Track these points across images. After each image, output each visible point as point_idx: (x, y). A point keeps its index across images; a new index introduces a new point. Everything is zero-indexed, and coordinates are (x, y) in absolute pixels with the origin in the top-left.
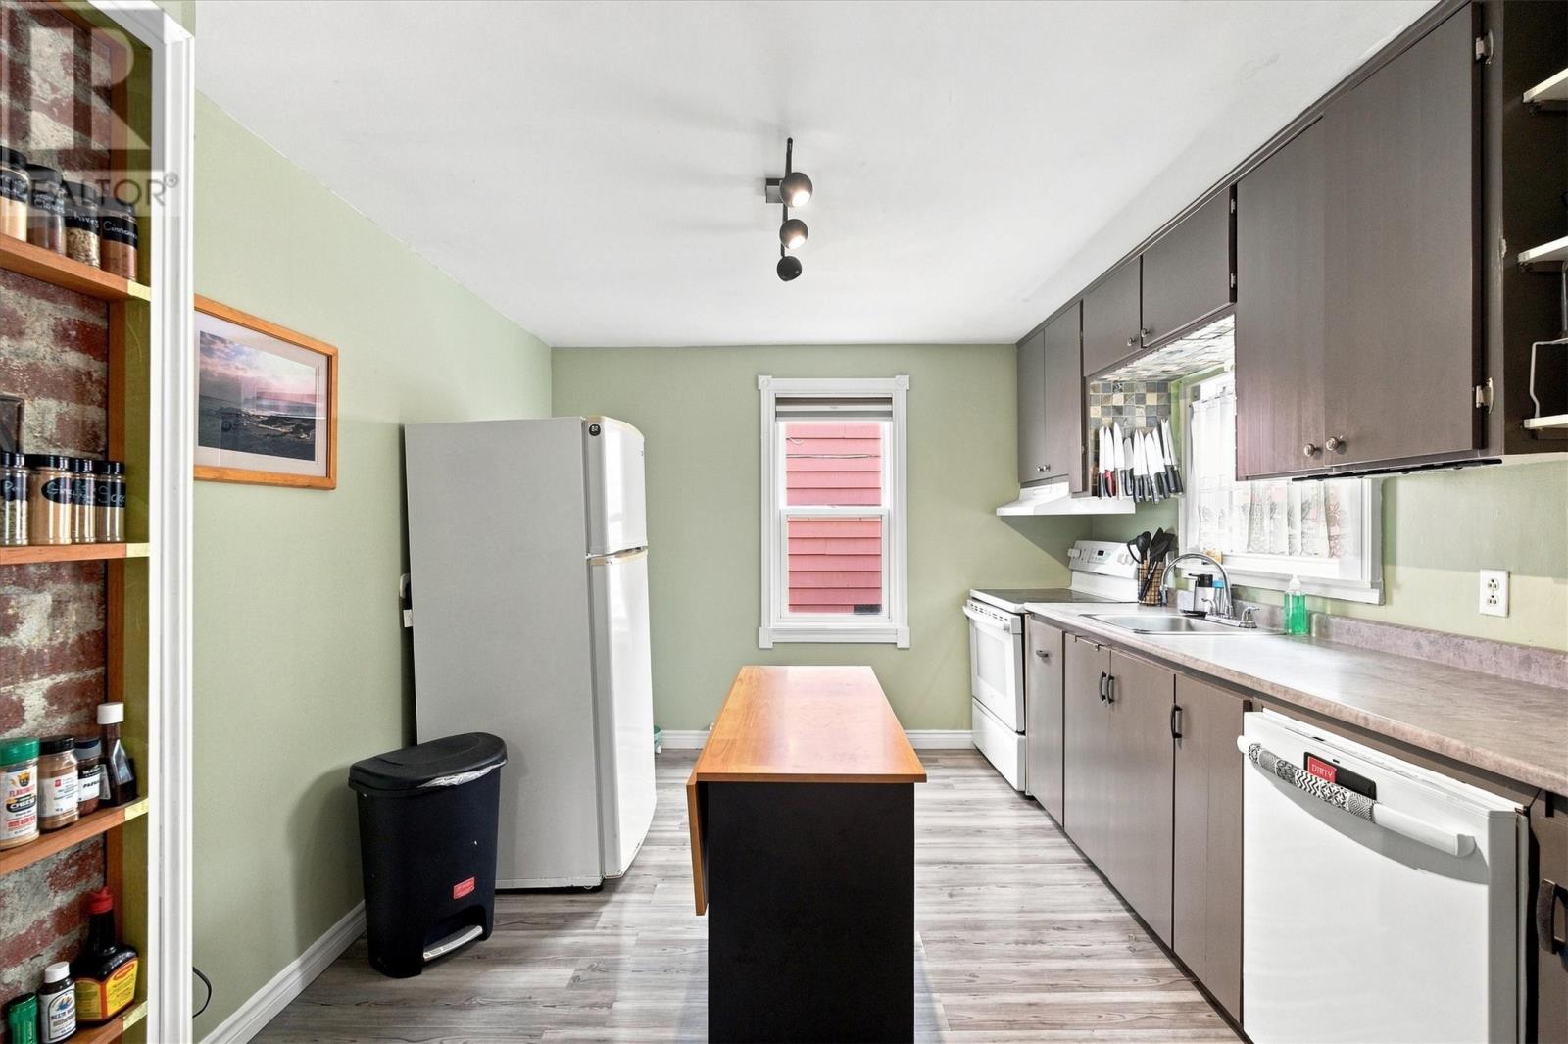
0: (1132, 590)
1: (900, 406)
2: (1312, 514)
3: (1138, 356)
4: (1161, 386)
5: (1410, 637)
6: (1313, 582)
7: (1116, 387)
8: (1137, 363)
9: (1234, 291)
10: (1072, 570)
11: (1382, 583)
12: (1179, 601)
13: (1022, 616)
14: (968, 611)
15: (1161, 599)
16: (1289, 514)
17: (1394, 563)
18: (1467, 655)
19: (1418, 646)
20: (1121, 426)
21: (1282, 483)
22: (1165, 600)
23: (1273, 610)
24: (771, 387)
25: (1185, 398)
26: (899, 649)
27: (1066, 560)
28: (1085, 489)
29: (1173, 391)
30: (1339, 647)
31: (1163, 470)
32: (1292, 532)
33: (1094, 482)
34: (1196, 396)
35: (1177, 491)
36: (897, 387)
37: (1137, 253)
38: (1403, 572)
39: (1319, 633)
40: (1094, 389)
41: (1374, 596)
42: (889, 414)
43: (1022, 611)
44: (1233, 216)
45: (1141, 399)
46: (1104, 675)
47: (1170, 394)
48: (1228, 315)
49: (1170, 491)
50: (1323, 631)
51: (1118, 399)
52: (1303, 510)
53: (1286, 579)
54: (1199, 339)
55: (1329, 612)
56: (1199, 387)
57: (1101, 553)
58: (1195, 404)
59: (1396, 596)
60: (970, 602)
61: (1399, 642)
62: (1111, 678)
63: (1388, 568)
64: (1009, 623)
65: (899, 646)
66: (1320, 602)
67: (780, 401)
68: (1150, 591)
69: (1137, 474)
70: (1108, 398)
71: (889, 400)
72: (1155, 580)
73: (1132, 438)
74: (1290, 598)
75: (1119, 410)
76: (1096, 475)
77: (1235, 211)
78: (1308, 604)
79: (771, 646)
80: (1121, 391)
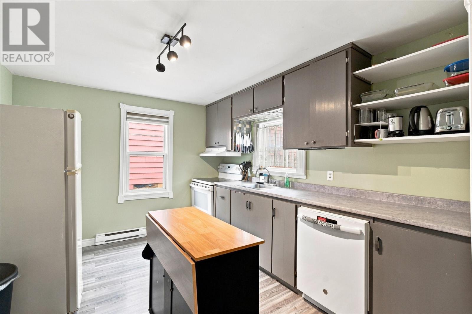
0: (240, 177)
1: (171, 120)
2: (290, 158)
3: (251, 115)
4: (249, 123)
5: (313, 186)
6: (290, 174)
7: (240, 122)
8: (250, 117)
9: (283, 102)
10: (219, 172)
11: (306, 174)
12: (253, 180)
13: (213, 186)
14: (191, 185)
15: (248, 180)
16: (285, 157)
17: (309, 170)
18: (326, 189)
19: (315, 188)
20: (241, 133)
21: (296, 150)
22: (249, 180)
23: (279, 182)
24: (125, 108)
25: (255, 127)
26: (169, 199)
27: (217, 169)
28: (232, 149)
29: (252, 124)
30: (297, 189)
31: (250, 145)
32: (285, 162)
33: (234, 147)
34: (258, 126)
35: (253, 151)
36: (171, 114)
37: (253, 87)
38: (310, 172)
39: (292, 186)
40: (235, 122)
41: (305, 177)
42: (168, 122)
43: (213, 185)
44: (283, 83)
45: (245, 126)
46: (248, 202)
47: (251, 126)
48: (282, 107)
49: (251, 151)
50: (293, 186)
51: (240, 125)
52: (288, 157)
53: (285, 173)
54: (269, 112)
55: (293, 181)
56: (259, 124)
57: (229, 167)
58: (258, 128)
59: (309, 177)
60: (191, 182)
61: (311, 187)
62: (250, 202)
63: (308, 171)
64: (210, 188)
65: (169, 198)
66: (291, 179)
67: (128, 113)
68: (245, 178)
69: (244, 146)
70: (238, 125)
71: (167, 118)
72: (247, 174)
73: (243, 136)
74: (285, 178)
75: (240, 128)
76: (235, 146)
77: (284, 82)
78: (289, 180)
79: (123, 202)
80: (241, 123)
